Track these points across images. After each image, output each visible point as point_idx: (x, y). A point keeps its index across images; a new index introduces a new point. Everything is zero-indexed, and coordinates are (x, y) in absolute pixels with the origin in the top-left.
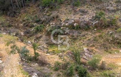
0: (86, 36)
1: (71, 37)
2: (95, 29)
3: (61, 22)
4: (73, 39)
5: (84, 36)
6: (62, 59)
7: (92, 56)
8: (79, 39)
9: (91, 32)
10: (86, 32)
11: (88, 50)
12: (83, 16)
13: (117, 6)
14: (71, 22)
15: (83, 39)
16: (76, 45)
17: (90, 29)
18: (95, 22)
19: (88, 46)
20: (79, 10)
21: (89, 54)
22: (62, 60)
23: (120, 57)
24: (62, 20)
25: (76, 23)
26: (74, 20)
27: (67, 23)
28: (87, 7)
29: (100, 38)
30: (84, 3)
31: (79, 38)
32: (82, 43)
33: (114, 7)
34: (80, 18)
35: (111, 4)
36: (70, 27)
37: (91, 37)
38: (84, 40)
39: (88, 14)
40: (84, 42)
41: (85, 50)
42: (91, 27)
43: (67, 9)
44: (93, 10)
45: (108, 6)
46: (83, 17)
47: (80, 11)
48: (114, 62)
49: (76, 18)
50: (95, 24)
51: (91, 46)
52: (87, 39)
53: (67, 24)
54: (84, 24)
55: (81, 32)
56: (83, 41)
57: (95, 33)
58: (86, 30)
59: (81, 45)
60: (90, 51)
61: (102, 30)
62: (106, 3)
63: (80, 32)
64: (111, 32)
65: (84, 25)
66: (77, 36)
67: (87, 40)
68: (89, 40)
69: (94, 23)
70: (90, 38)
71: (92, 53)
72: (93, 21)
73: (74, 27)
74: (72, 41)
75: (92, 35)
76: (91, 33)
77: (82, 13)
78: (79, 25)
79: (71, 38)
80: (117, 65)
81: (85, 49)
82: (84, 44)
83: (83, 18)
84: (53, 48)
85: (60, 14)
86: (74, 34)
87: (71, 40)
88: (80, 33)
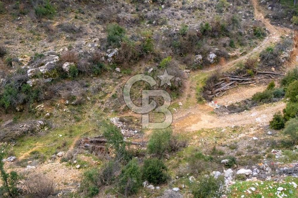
0: (103, 89)
1: (67, 102)
2: (118, 69)
3: (23, 67)
4: (75, 105)
5: (99, 90)
6: (75, 164)
7: (136, 132)
8: (88, 100)
9: (111, 78)
10: (101, 81)
11: (121, 120)
12: (75, 40)
13: (137, 10)
14: (52, 62)
15: (100, 98)
16: (89, 117)
17: (106, 70)
18: (111, 51)
19: (116, 111)
20: (59, 26)
21: (129, 130)
22: (78, 166)
23: (184, 115)
24: (20, 59)
25: (68, 61)
26: (59, 55)
27: (43, 65)
28: (76, 18)
29: (135, 88)
30: (64, 8)
31: (89, 98)
32: (99, 108)
33: (132, 13)
34: (70, 48)
35: (123, 6)
36: (55, 75)
37: (115, 89)
38: (104, 100)
39: (86, 34)
40: (104, 106)
41: (115, 122)
42: (106, 66)
43: (20, 26)
44: (93, 24)
45: (119, 12)
46: (76, 43)
47: (63, 30)
48: (180, 130)
49: (61, 50)
50: (113, 57)
51: (124, 110)
52: (110, 96)
53: (42, 70)
54: (89, 61)
55: (87, 82)
56: (103, 103)
57: (120, 77)
58: (98, 75)
59: (102, 115)
60: (128, 123)
61: (132, 67)
62: (112, 4)
63: (86, 84)
64: (152, 69)
65: (89, 64)
66: (83, 95)
67: (110, 99)
68: (114, 97)
69: (110, 56)
70: (114, 93)
71: (133, 126)
72: (105, 50)
73: (66, 73)
74: (74, 110)
75: (116, 85)
76: (111, 81)
77: (72, 35)
78: (77, 67)
79: (67, 105)
80: (188, 133)
81: (114, 120)
82: (106, 110)
83: (79, 47)
84: (27, 147)
85: (7, 43)
86: (73, 92)
87: (71, 110)
88: (87, 86)
